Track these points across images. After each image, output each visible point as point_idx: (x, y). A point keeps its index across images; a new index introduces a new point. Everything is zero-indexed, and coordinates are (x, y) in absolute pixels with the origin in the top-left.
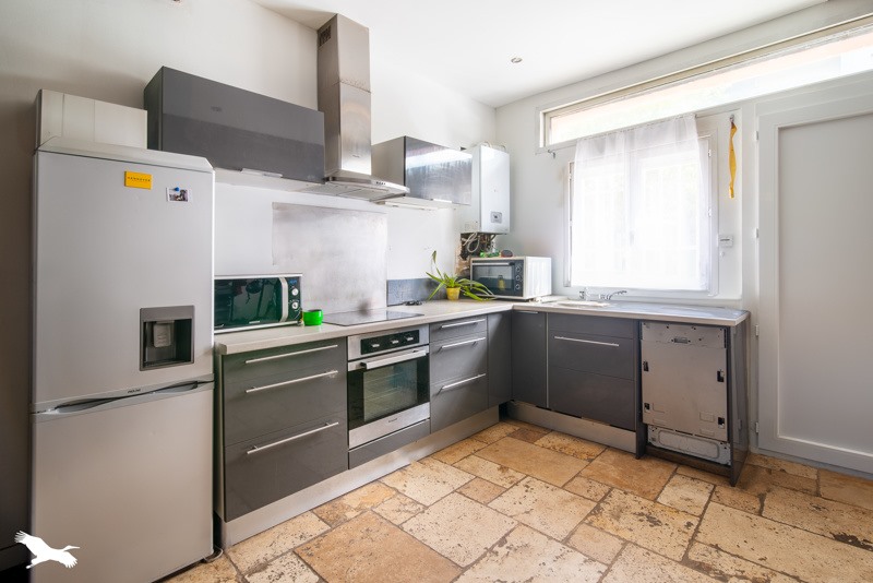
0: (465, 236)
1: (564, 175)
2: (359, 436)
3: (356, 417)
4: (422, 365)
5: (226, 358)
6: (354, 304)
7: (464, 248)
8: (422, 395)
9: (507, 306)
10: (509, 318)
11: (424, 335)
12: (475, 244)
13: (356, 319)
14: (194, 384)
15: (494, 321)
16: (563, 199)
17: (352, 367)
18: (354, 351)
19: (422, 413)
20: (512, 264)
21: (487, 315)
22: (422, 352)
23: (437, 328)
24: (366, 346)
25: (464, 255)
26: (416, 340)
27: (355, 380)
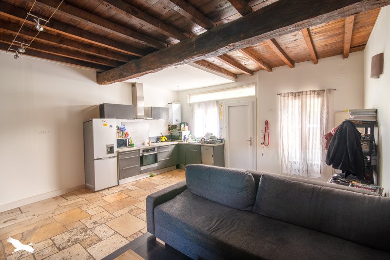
0: (169, 125)
1: (192, 111)
2: (142, 168)
3: (142, 164)
4: (156, 155)
5: (119, 153)
6: (141, 143)
7: (169, 128)
8: (156, 161)
9: (177, 143)
10: (178, 145)
11: (156, 149)
12: (172, 128)
13: (142, 146)
14: (114, 157)
15: (174, 146)
16: (192, 117)
17: (141, 155)
18: (141, 152)
19: (156, 165)
20: (179, 132)
21: (172, 145)
22: (156, 153)
23: (159, 148)
24: (144, 151)
25: (169, 130)
26: (154, 150)
27: (142, 158)
